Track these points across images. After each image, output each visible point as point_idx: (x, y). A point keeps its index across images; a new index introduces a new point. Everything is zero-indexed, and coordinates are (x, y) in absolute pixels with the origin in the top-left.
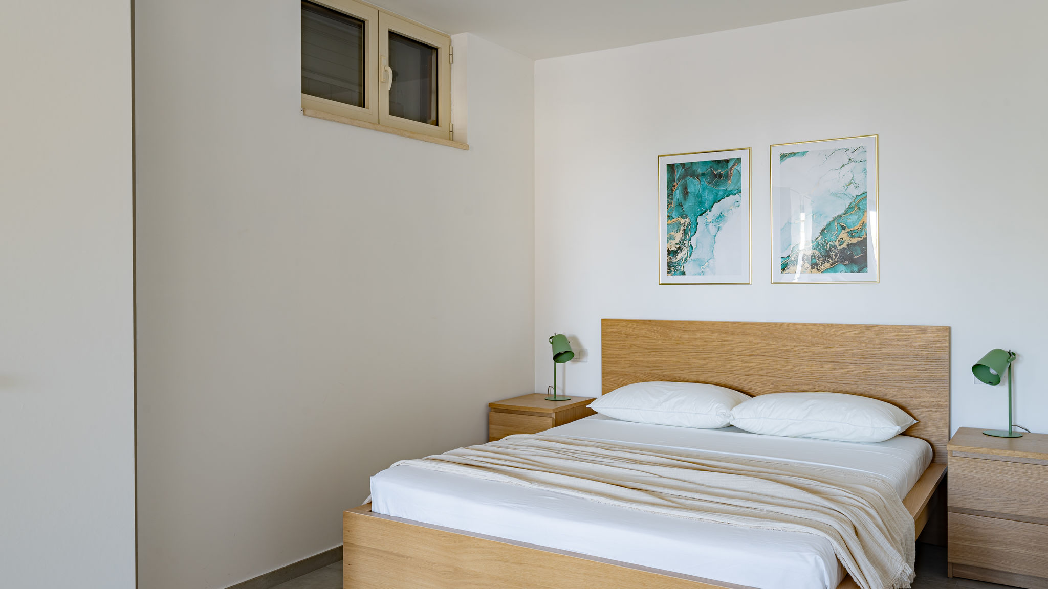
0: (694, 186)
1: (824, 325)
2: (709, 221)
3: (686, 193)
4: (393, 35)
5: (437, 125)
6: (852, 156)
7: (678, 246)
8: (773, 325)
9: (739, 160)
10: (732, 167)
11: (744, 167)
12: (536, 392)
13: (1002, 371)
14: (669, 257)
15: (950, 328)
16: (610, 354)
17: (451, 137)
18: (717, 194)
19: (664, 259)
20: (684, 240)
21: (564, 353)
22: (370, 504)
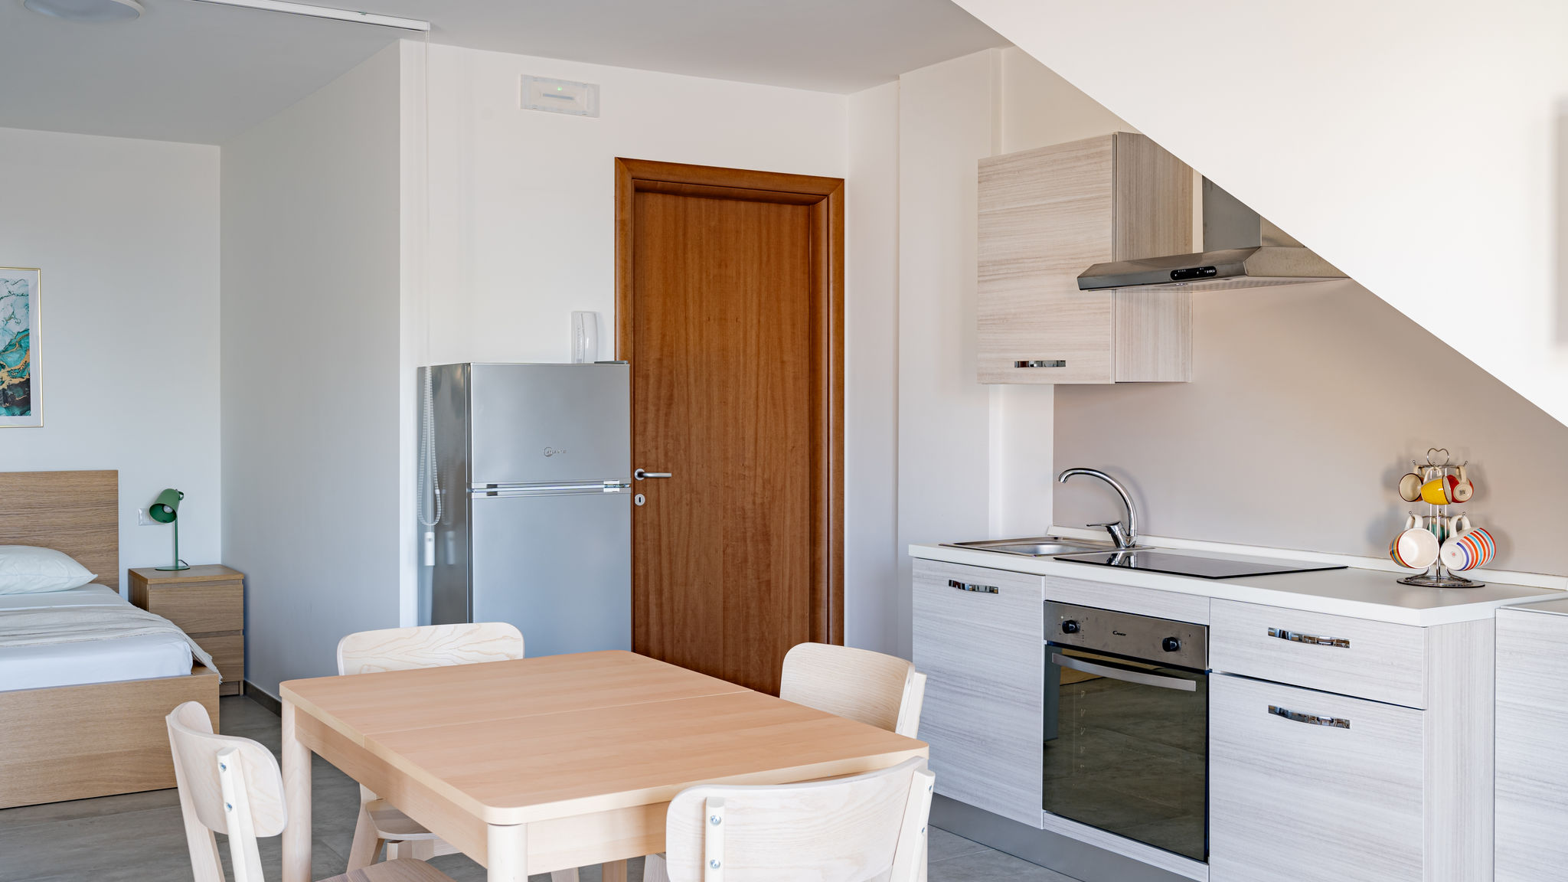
6: (12, 289)
15: (116, 472)
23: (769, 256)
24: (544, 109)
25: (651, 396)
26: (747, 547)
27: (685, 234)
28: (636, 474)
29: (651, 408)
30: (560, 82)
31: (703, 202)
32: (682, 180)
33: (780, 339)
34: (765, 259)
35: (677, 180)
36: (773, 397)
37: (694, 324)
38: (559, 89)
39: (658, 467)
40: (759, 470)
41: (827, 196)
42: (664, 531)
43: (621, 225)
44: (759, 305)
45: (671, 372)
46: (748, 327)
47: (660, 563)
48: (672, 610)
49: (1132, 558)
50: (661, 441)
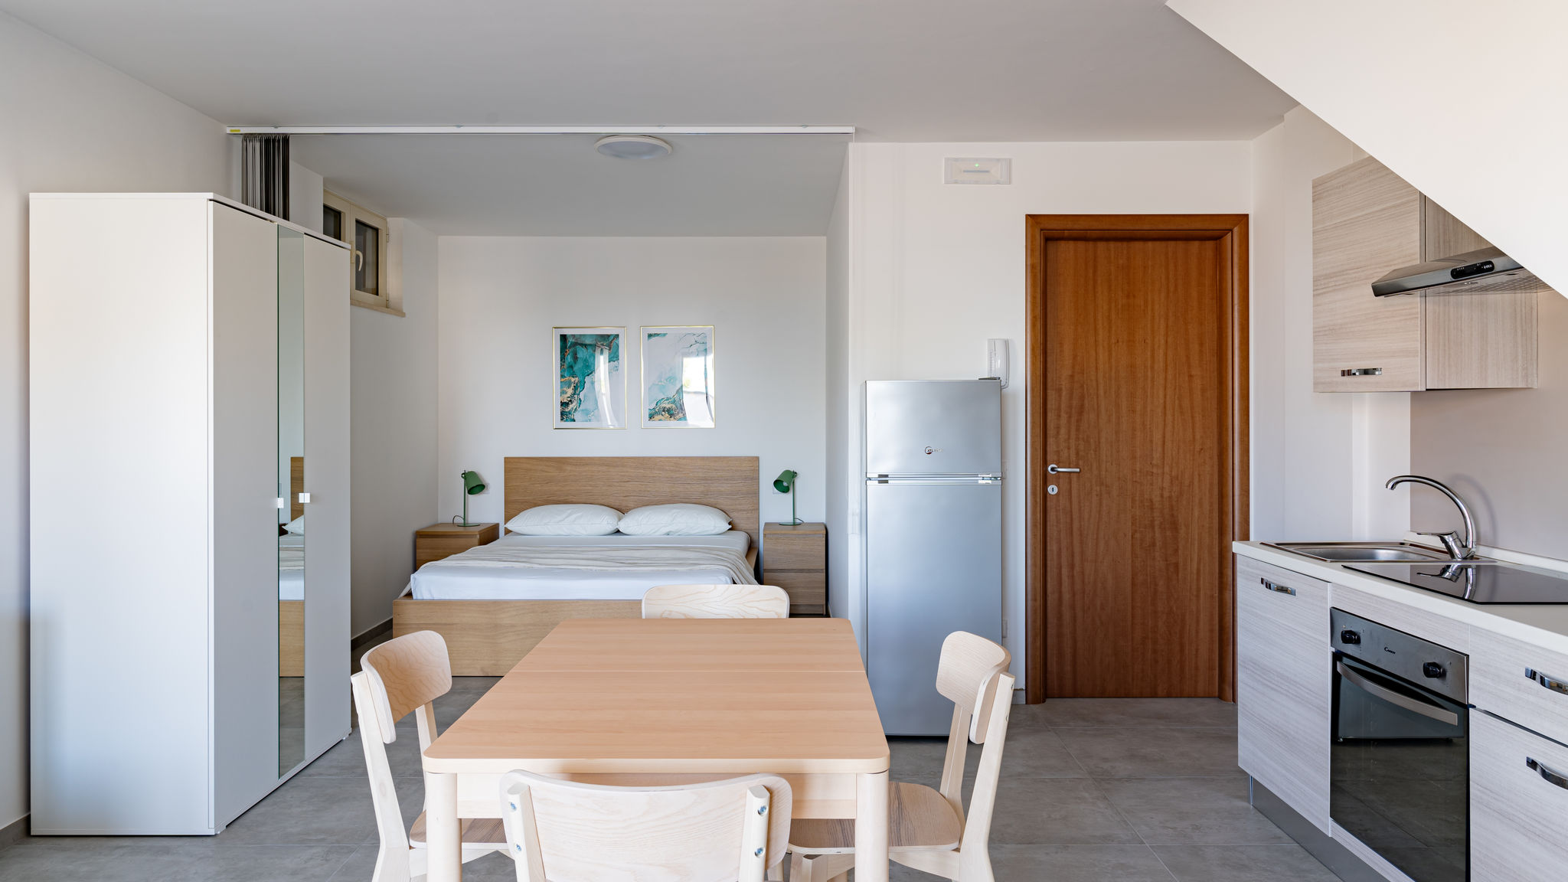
0: (582, 353)
1: (680, 458)
2: (592, 381)
4: (358, 222)
5: (377, 294)
6: (697, 340)
7: (569, 399)
8: (644, 458)
9: (618, 335)
10: (612, 339)
11: (622, 341)
12: (439, 522)
13: (790, 484)
14: (562, 407)
15: (758, 457)
16: (512, 486)
17: (386, 306)
19: (558, 409)
20: (574, 394)
21: (475, 486)
22: (409, 595)
23: (1176, 286)
24: (963, 183)
25: (1063, 406)
26: (1154, 532)
27: (1095, 272)
28: (1049, 469)
29: (1064, 416)
30: (977, 160)
31: (1112, 245)
32: (1087, 228)
33: (1188, 357)
34: (1172, 289)
35: (1082, 227)
36: (1180, 406)
37: (1103, 347)
38: (977, 165)
39: (1070, 464)
40: (1167, 469)
41: (1231, 230)
42: (1075, 516)
43: (1031, 269)
44: (1167, 327)
45: (1082, 386)
46: (1156, 347)
47: (1072, 542)
48: (1083, 582)
49: (1470, 570)
50: (1073, 442)
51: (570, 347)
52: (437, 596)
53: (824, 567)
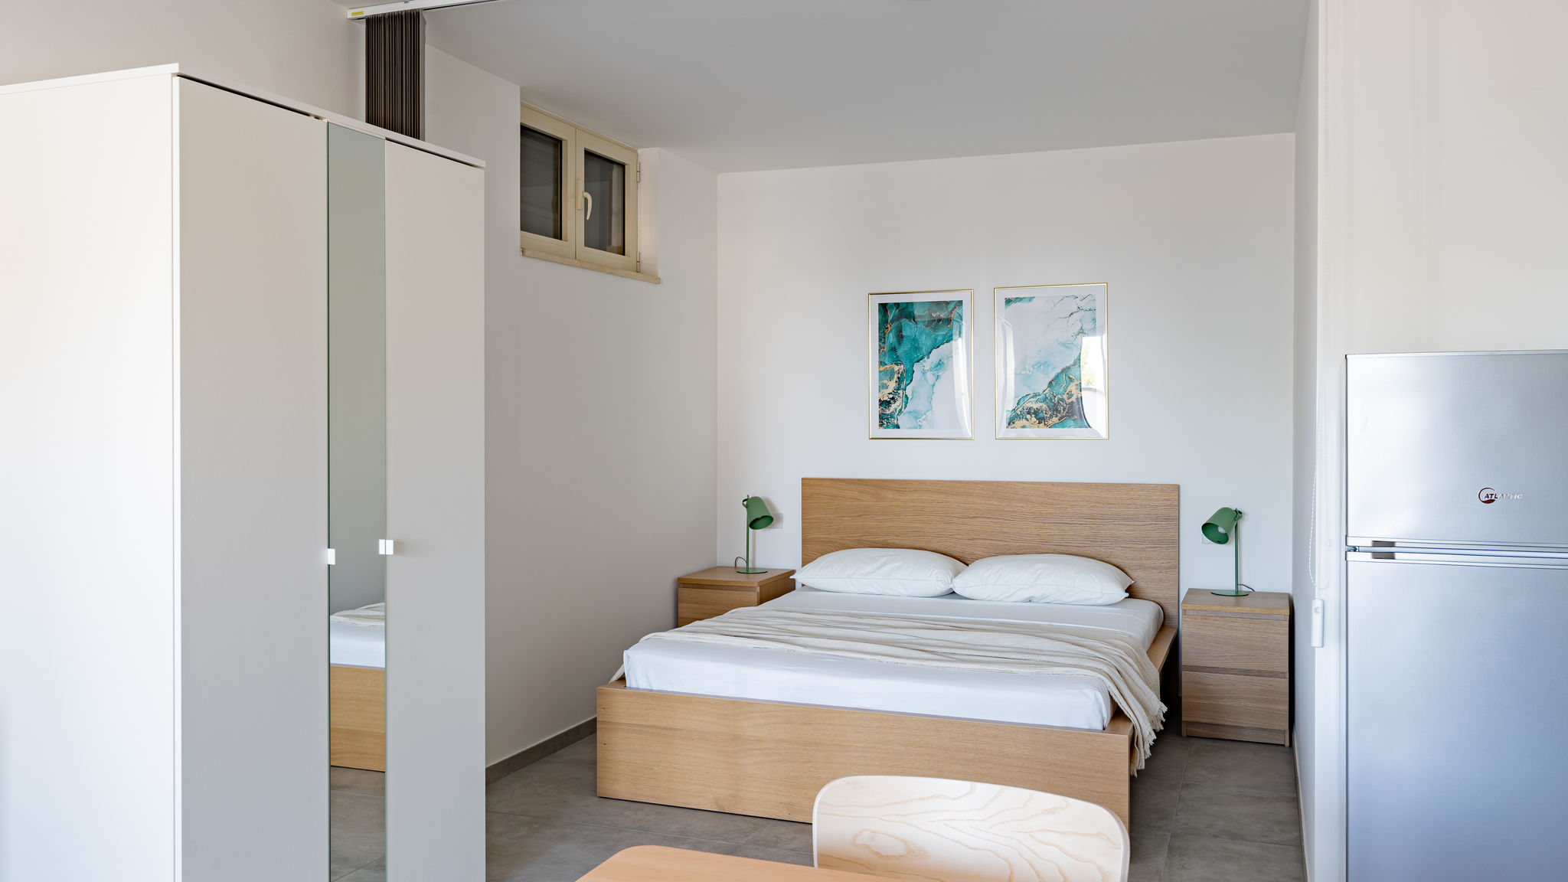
0: (909, 328)
1: (1053, 484)
2: (927, 368)
3: (900, 337)
4: (588, 154)
5: (624, 254)
6: (1080, 304)
7: (891, 396)
8: (999, 484)
9: (960, 303)
10: (953, 310)
11: (965, 310)
12: (718, 565)
13: (1230, 530)
14: (881, 408)
15: (1179, 486)
16: (812, 519)
17: (637, 269)
18: (936, 340)
19: (875, 410)
20: (898, 389)
21: (761, 518)
22: (623, 679)
51: (892, 322)
52: (656, 686)
53: (1286, 669)
